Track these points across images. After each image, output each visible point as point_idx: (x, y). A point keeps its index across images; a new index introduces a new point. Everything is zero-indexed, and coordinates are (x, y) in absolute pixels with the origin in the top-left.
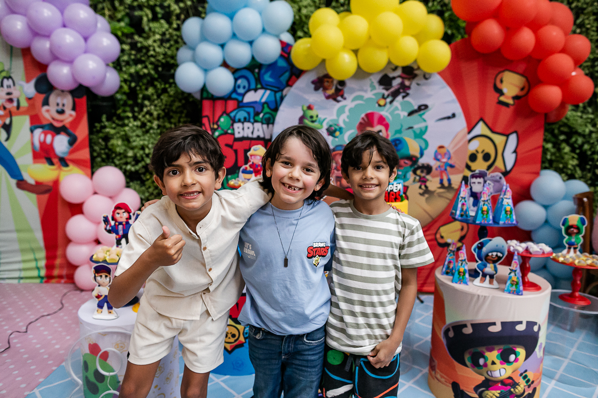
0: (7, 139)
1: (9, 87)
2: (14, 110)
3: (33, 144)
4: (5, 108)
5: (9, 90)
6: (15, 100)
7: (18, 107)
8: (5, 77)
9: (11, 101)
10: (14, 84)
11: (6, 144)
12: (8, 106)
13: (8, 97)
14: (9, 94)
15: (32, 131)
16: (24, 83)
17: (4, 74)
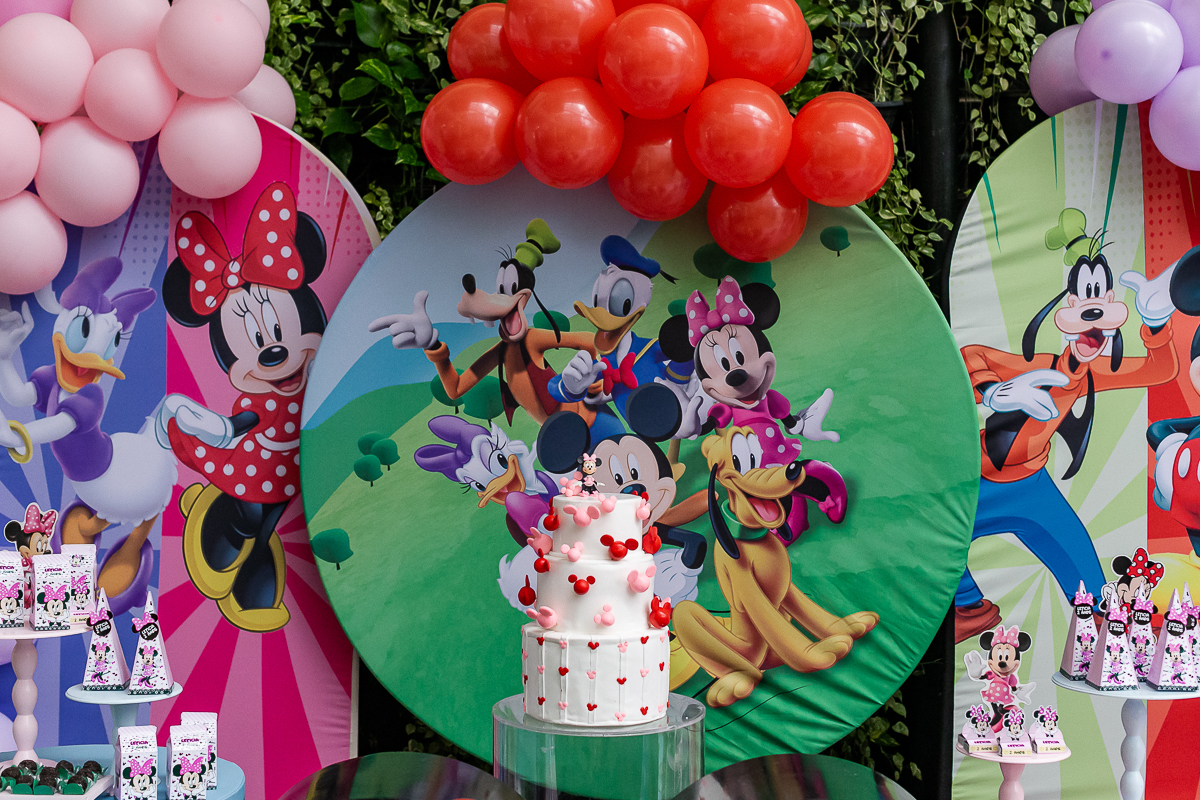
0: (1071, 472)
1: (1093, 291)
2: (1103, 369)
3: (1152, 484)
4: (1074, 364)
5: (1093, 303)
6: (1109, 334)
7: (1116, 360)
8: (1082, 261)
9: (1094, 338)
10: (1109, 286)
11: (1065, 488)
12: (1086, 355)
13: (1088, 326)
14: (1089, 315)
15: (1154, 442)
16: (1139, 279)
17: (1082, 249)
